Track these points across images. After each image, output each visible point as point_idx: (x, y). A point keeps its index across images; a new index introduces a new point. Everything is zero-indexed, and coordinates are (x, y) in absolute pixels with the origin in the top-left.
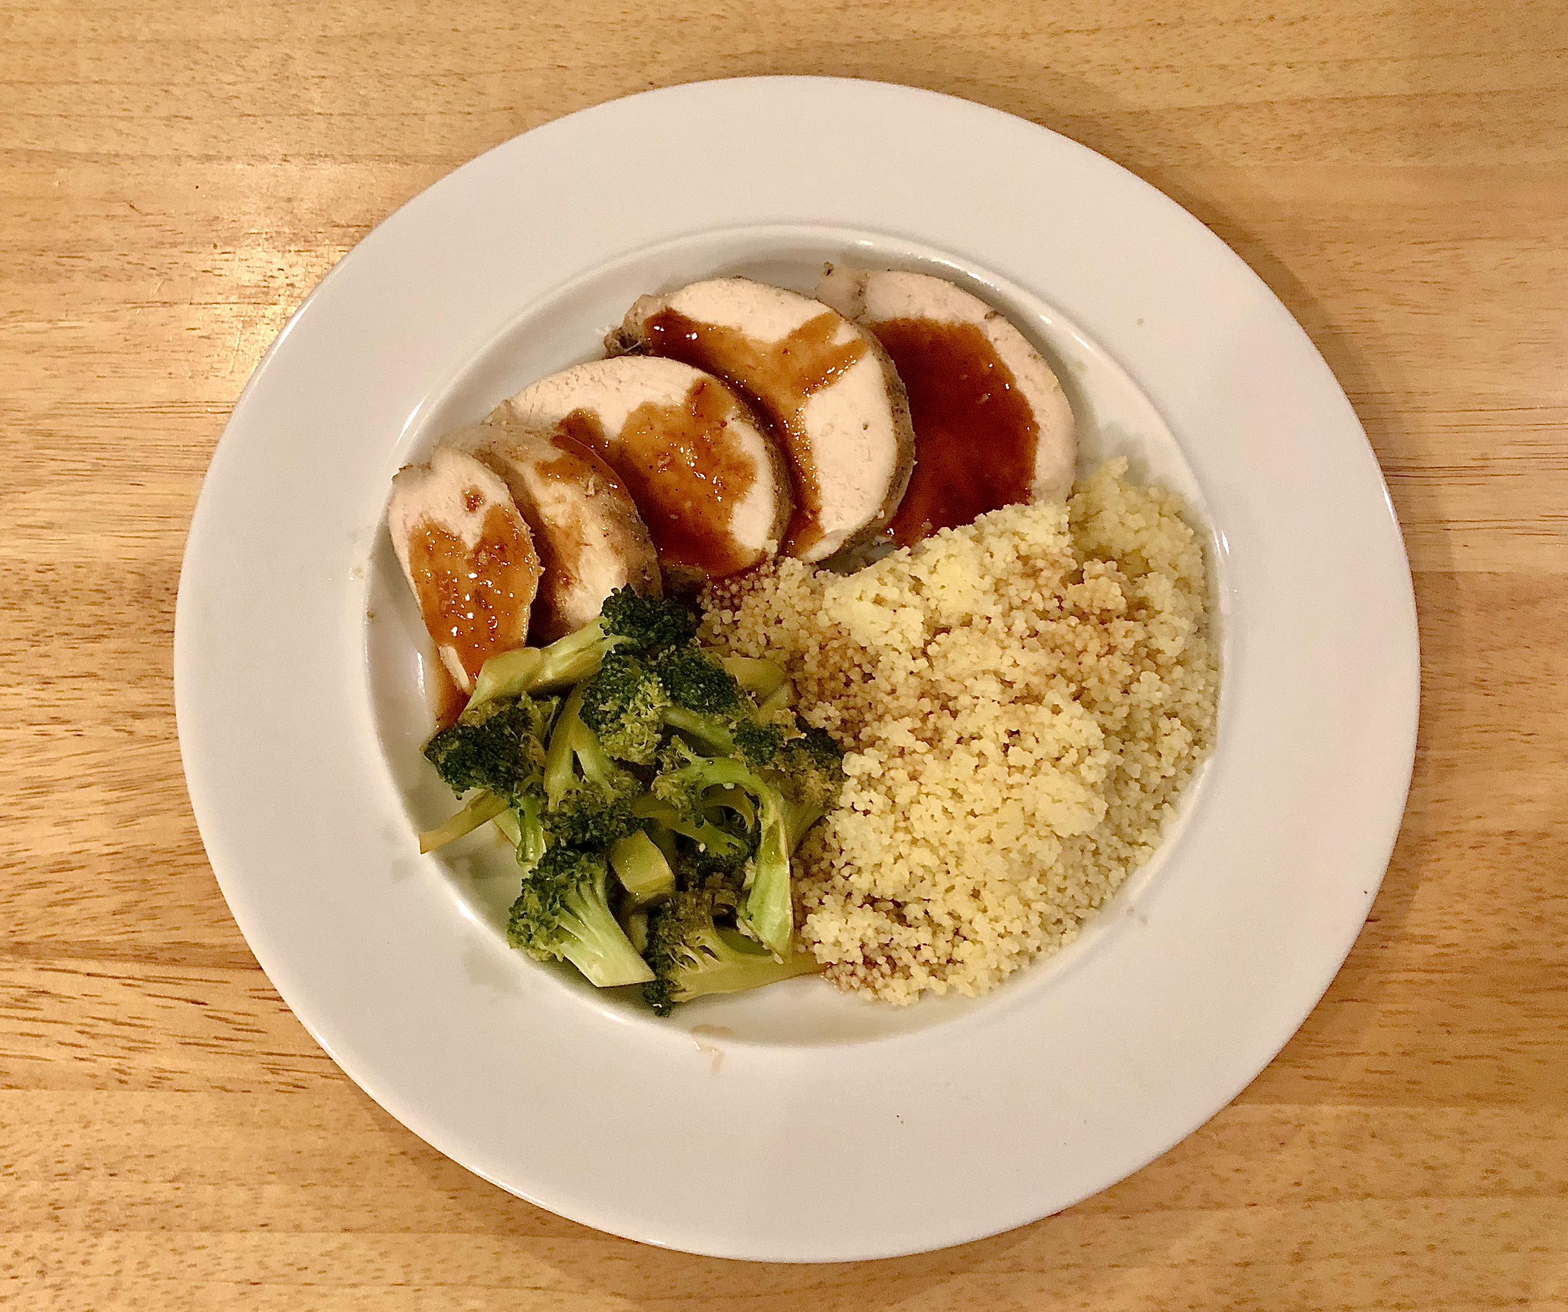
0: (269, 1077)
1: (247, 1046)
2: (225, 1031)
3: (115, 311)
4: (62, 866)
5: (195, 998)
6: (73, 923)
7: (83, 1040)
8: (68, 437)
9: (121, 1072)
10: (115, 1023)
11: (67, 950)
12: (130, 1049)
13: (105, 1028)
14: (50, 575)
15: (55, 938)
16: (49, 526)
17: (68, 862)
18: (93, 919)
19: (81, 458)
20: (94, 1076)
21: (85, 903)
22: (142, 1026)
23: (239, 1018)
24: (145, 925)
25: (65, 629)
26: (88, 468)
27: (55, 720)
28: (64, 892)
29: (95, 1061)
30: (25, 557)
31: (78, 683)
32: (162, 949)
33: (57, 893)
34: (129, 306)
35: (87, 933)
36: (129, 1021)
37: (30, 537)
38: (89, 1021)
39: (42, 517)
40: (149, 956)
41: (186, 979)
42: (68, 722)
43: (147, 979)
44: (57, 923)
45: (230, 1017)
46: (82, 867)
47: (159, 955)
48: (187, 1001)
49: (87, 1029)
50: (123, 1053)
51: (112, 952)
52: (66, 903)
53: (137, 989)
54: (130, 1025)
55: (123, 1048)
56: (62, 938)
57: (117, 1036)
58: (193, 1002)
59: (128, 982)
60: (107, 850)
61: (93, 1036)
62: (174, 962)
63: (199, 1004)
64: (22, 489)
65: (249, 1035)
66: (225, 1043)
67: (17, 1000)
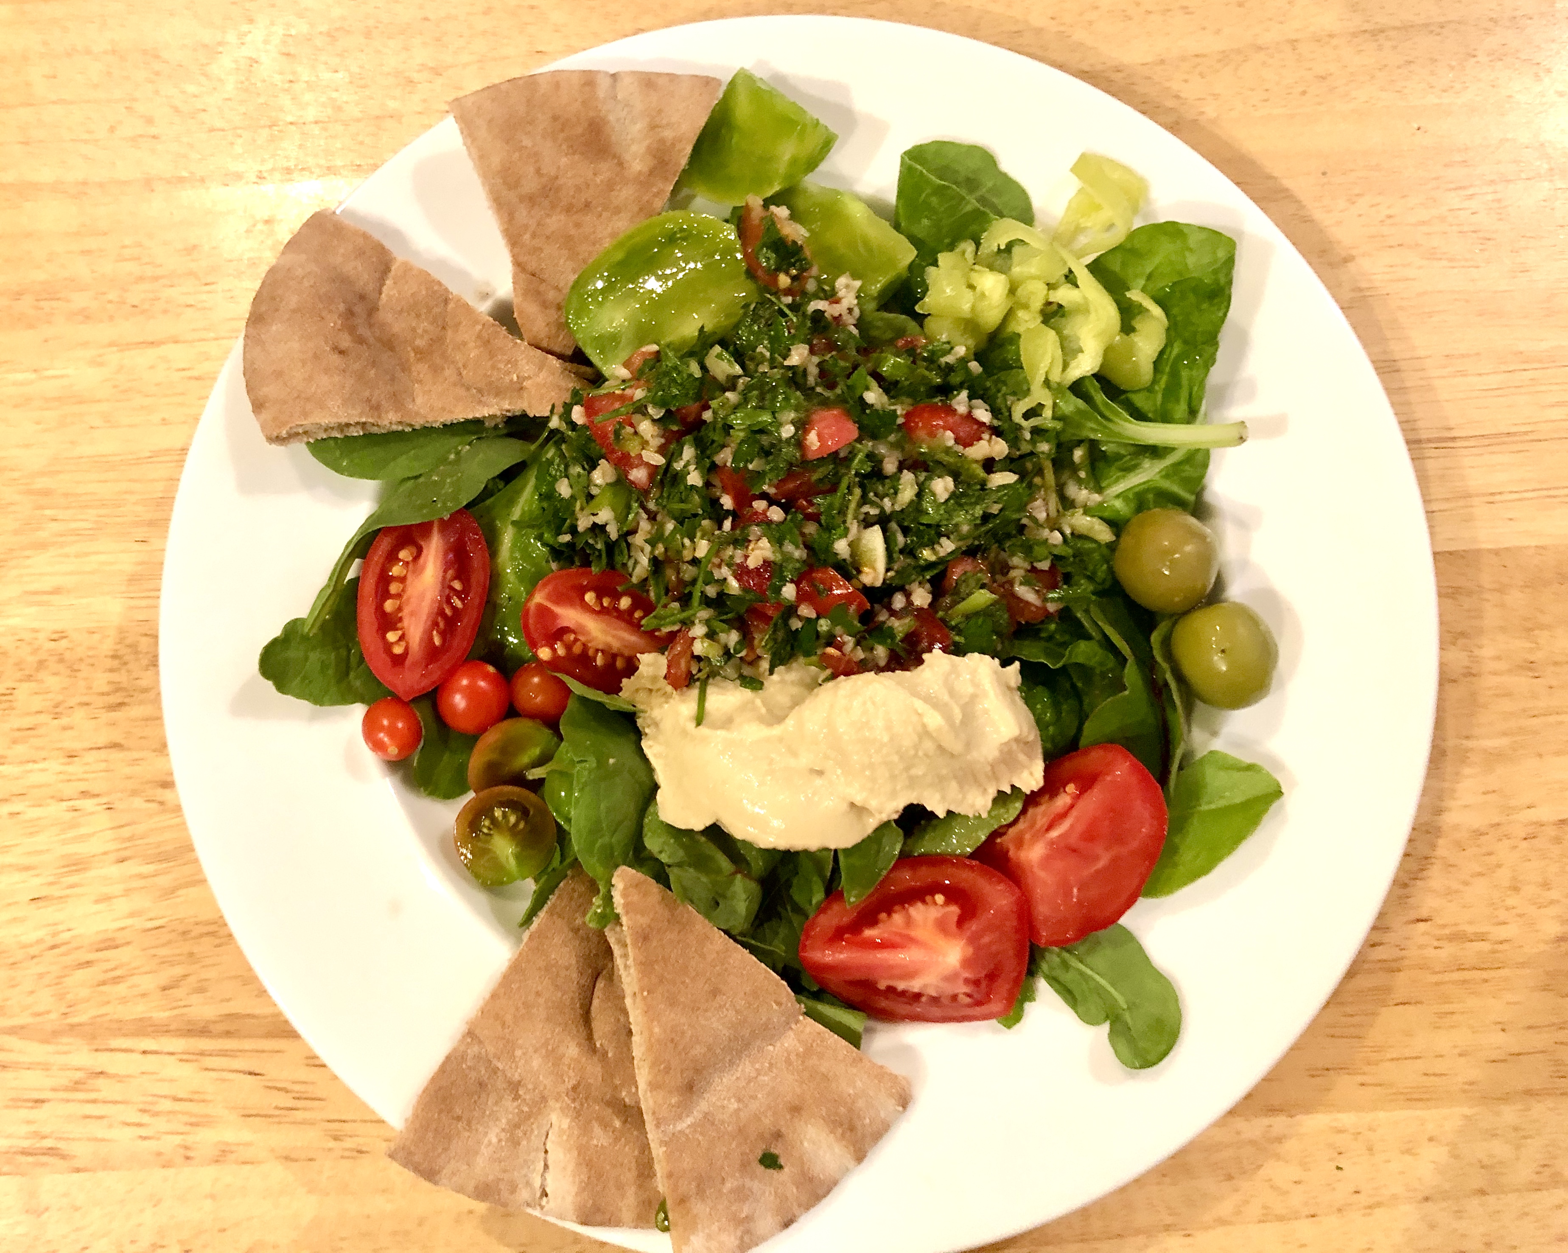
0: (332, 1144)
1: (307, 1115)
2: (285, 1101)
3: (100, 356)
4: (107, 944)
5: (251, 1070)
6: (124, 1000)
7: (146, 1119)
8: (66, 495)
9: (187, 1148)
10: (176, 1099)
11: (120, 1028)
12: (192, 1124)
13: (166, 1105)
14: (64, 643)
15: (108, 1018)
16: (57, 591)
17: (112, 939)
18: (144, 995)
19: (83, 517)
20: (159, 1154)
21: (135, 980)
22: (203, 1101)
23: (297, 1087)
24: (195, 999)
25: (85, 699)
26: (90, 526)
27: (85, 794)
28: (112, 970)
29: (158, 1139)
30: (36, 625)
31: (103, 754)
32: (214, 1022)
33: (106, 971)
34: (115, 349)
35: (139, 1010)
36: (190, 1096)
37: (39, 604)
38: (150, 1099)
39: (47, 584)
40: (203, 1031)
41: (241, 1051)
42: (98, 795)
43: (202, 1054)
44: (108, 1002)
45: (289, 1086)
46: (128, 943)
47: (212, 1027)
48: (244, 1073)
49: (148, 1107)
50: (188, 1128)
51: (165, 1028)
52: (116, 980)
53: (195, 1064)
54: (191, 1100)
55: (186, 1124)
56: (116, 1017)
57: (180, 1112)
58: (250, 1073)
59: (186, 1058)
60: (150, 925)
61: (156, 1114)
62: (228, 1034)
63: (256, 1074)
64: (27, 553)
65: (309, 1103)
66: (286, 1112)
67: (76, 1083)
